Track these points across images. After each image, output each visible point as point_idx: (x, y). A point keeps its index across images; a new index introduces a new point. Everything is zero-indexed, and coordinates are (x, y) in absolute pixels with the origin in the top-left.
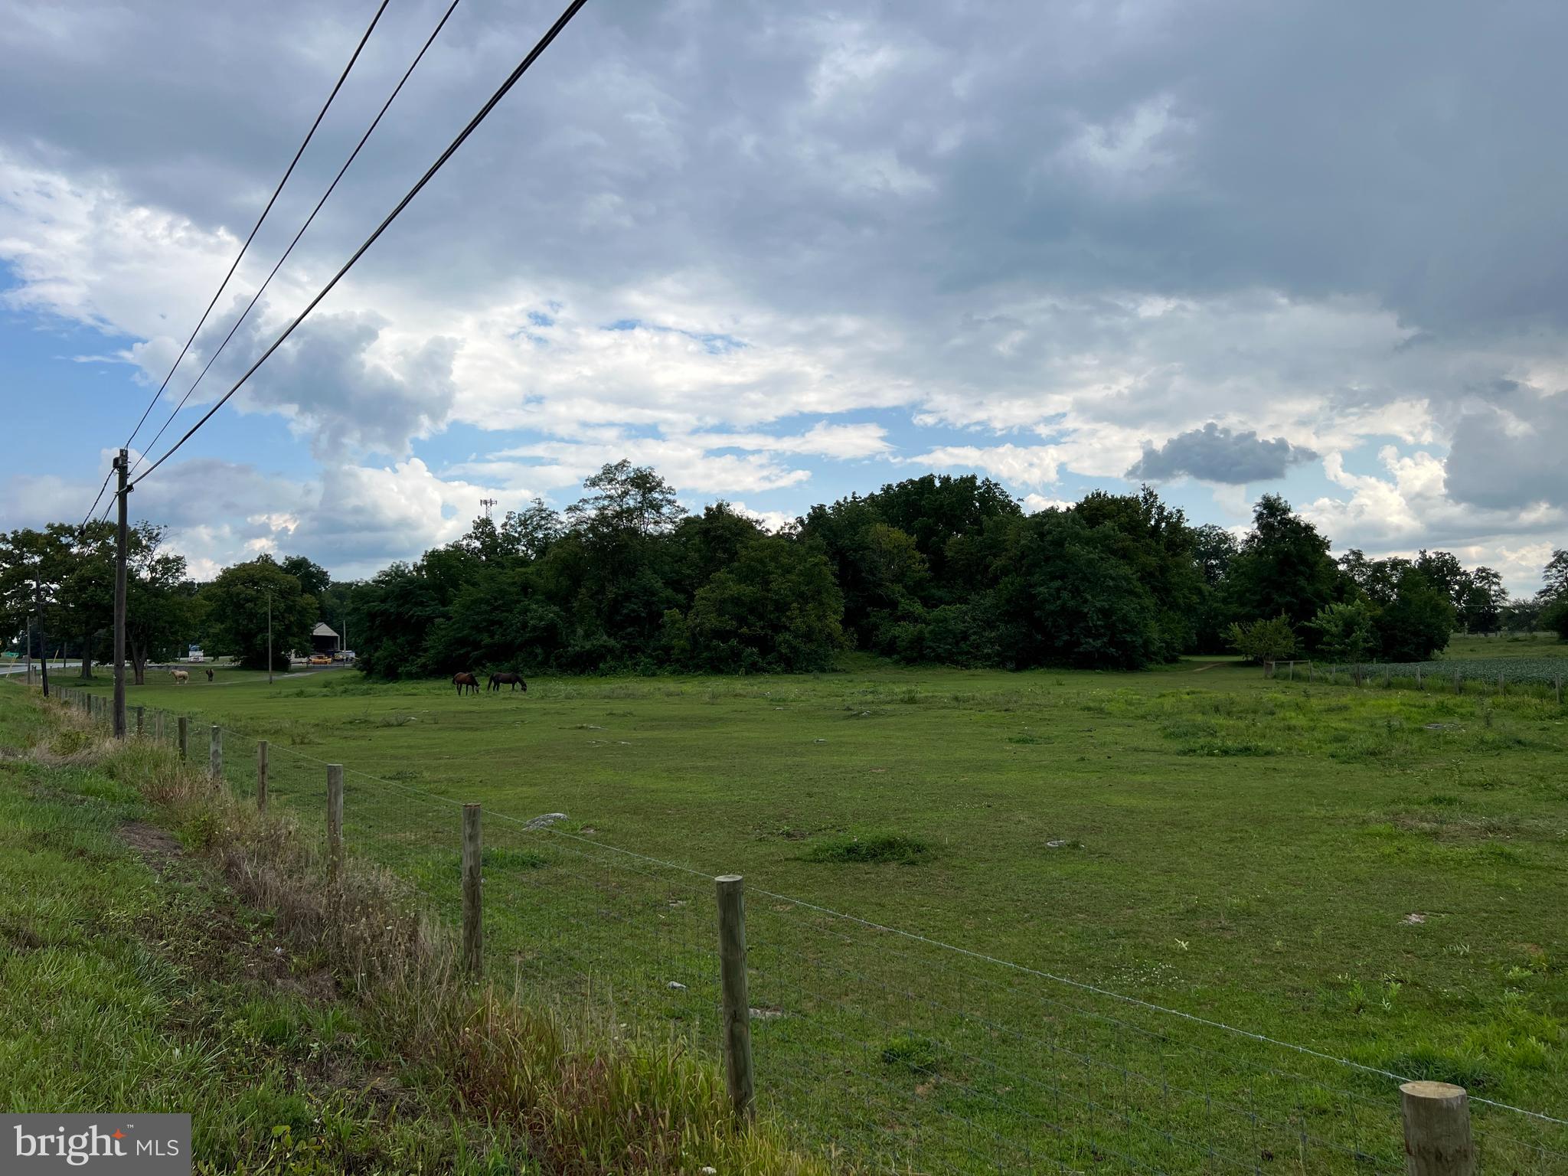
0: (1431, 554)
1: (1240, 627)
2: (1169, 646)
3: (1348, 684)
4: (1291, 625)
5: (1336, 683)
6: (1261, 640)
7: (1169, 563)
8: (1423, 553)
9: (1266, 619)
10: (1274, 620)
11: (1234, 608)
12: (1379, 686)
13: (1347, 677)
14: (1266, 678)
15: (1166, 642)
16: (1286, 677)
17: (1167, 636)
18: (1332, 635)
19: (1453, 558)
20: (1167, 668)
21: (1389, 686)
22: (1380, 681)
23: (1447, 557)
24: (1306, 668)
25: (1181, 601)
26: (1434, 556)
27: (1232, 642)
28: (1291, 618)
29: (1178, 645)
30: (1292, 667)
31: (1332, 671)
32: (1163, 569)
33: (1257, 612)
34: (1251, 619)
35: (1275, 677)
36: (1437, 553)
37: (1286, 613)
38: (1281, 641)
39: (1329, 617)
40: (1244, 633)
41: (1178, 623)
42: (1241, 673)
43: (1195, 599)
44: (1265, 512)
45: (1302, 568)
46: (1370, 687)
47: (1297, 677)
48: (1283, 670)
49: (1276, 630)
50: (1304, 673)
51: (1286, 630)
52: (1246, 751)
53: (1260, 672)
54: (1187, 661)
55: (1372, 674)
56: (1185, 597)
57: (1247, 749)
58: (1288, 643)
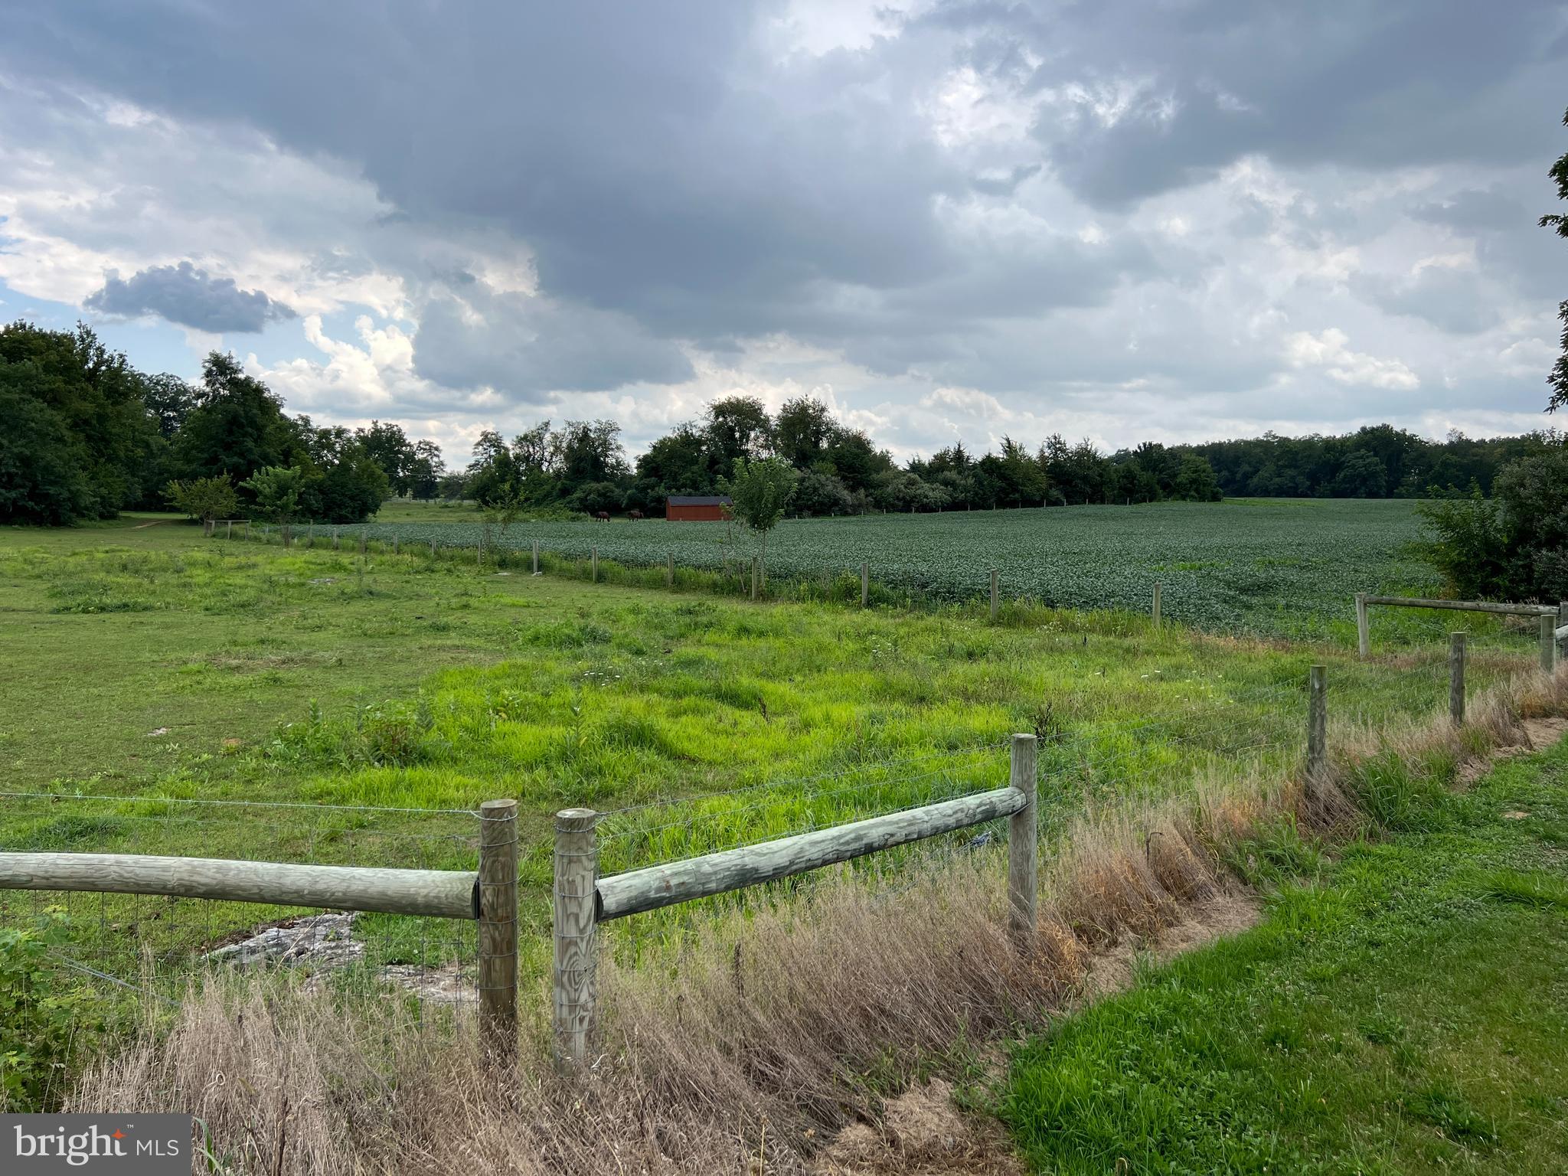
0: (381, 425)
1: (180, 485)
2: (105, 501)
3: (278, 544)
4: (233, 485)
5: (269, 542)
6: (201, 499)
7: (109, 411)
8: (375, 423)
9: (207, 478)
10: (215, 479)
11: (179, 465)
12: (303, 546)
13: (278, 537)
14: (205, 537)
15: (102, 497)
16: (224, 536)
17: (104, 491)
18: (265, 496)
19: (400, 431)
20: (101, 524)
21: (312, 545)
22: (306, 540)
23: (395, 429)
24: (243, 528)
25: (122, 454)
26: (384, 427)
27: (171, 500)
28: (233, 478)
29: (117, 500)
30: (230, 527)
31: (266, 530)
32: (102, 418)
33: (204, 469)
34: (194, 477)
35: (214, 536)
36: (386, 424)
37: (228, 473)
38: (221, 500)
39: (264, 479)
40: (184, 491)
41: (118, 476)
42: (183, 531)
43: (140, 452)
44: (214, 368)
45: (250, 430)
46: (297, 548)
47: (233, 536)
48: (223, 529)
49: (216, 487)
50: (241, 532)
51: (227, 489)
52: (124, 607)
53: (200, 531)
54: (125, 517)
55: (301, 535)
56: (127, 450)
57: (126, 605)
58: (230, 502)
